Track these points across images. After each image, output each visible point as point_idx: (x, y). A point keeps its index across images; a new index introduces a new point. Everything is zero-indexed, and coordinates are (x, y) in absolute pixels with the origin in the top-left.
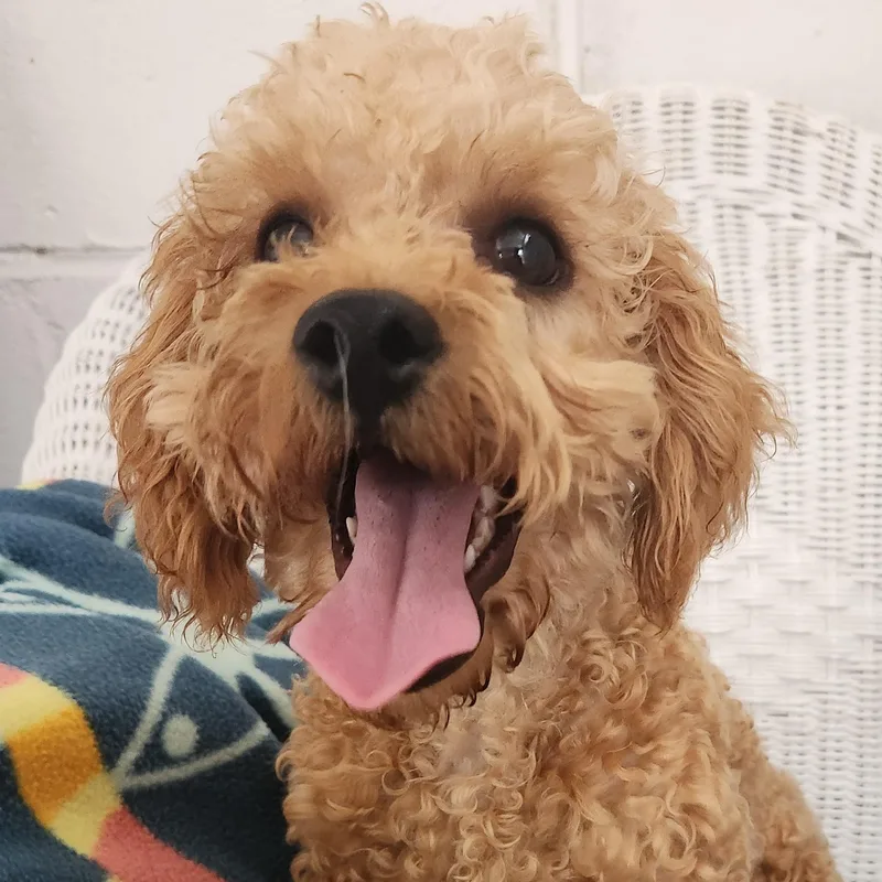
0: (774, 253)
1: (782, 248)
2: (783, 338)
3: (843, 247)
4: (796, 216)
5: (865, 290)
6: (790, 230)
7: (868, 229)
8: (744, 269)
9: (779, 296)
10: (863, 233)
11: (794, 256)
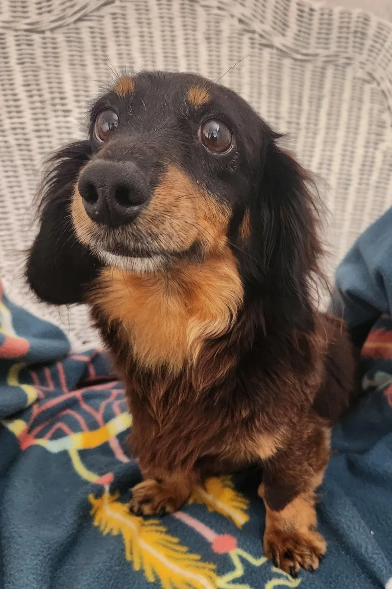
0: (209, 26)
1: (213, 24)
2: (213, 70)
3: (241, 26)
4: (219, 8)
5: (252, 50)
6: (216, 15)
7: (253, 18)
8: (194, 33)
9: (211, 49)
10: (250, 19)
11: (218, 29)
